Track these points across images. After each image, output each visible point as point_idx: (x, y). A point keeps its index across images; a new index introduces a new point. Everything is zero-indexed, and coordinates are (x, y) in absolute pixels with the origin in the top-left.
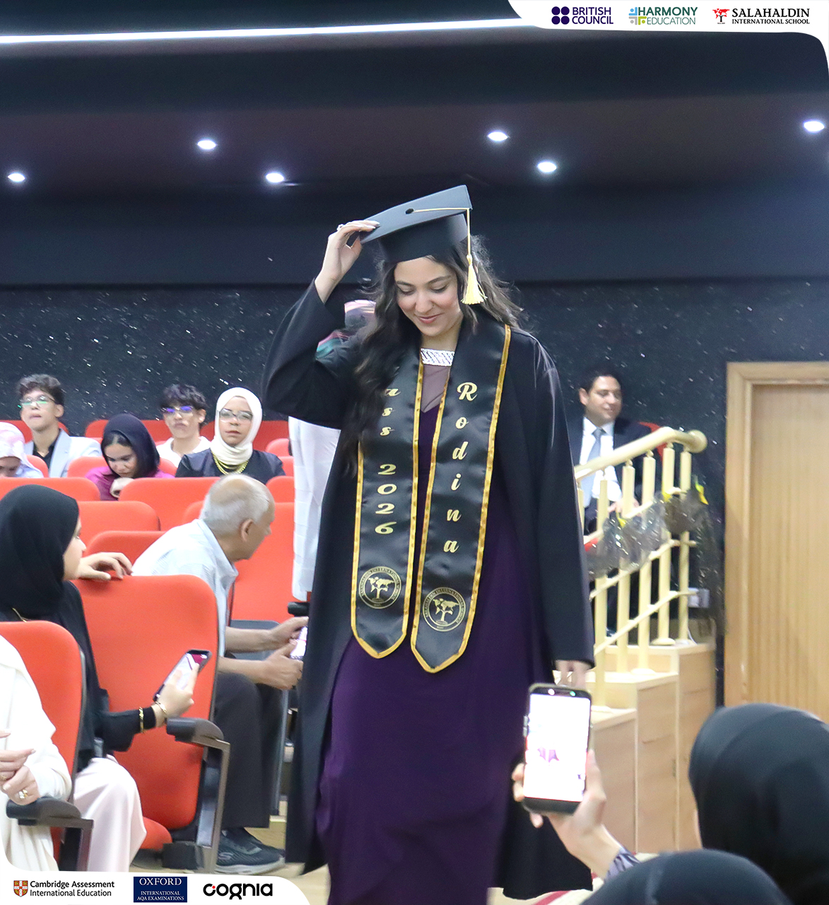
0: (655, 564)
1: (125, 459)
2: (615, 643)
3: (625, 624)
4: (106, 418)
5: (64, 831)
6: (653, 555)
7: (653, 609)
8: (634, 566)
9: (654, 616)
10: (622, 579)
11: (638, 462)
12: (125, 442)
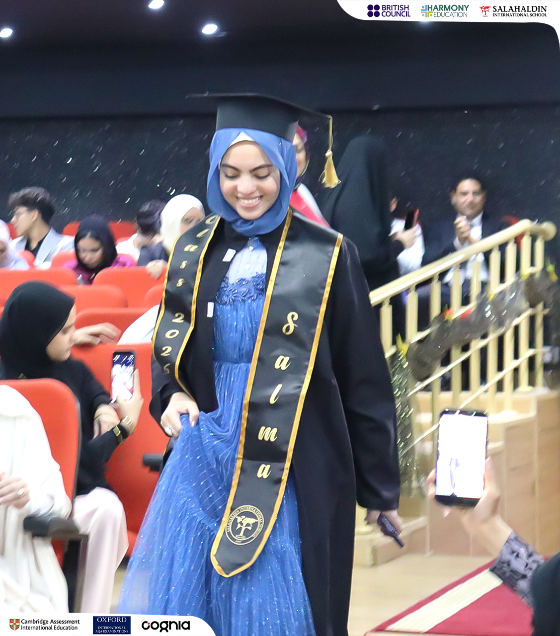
0: (517, 328)
1: (95, 250)
2: (486, 391)
3: (493, 377)
4: (79, 220)
5: (67, 544)
6: (516, 322)
7: (515, 363)
8: (501, 331)
9: (516, 370)
10: (492, 341)
11: (502, 247)
12: (96, 237)
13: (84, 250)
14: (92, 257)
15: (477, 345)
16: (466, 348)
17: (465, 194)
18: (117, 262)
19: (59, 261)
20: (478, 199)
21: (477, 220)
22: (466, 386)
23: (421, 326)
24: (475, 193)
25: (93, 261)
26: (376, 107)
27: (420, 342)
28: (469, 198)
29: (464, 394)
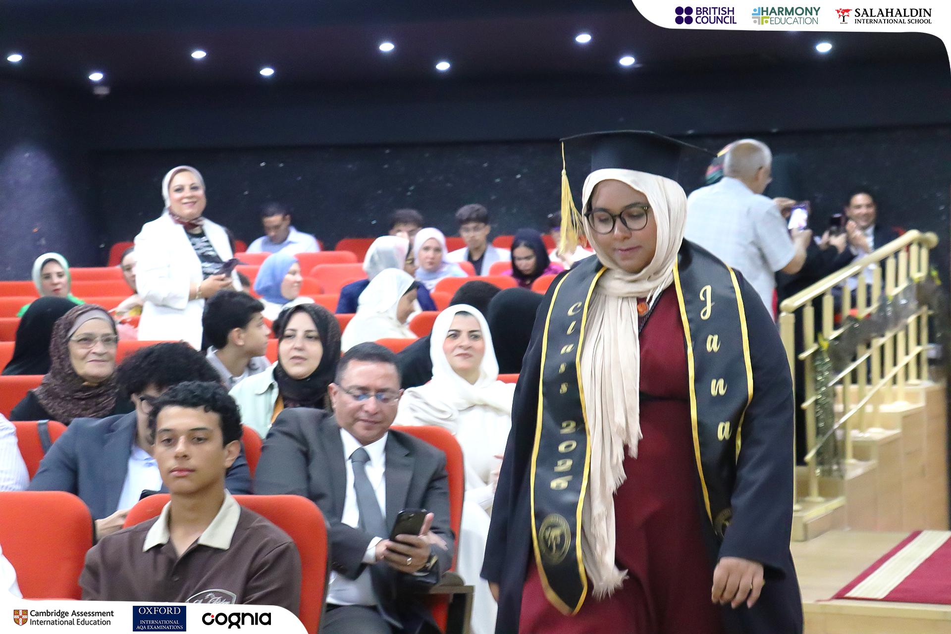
1: (527, 258)
2: (884, 385)
3: (890, 372)
6: (906, 323)
7: (906, 359)
8: (895, 332)
9: (907, 366)
10: (888, 339)
11: (896, 255)
12: (530, 246)
13: (520, 259)
14: (527, 264)
15: (877, 342)
16: (869, 346)
17: (859, 207)
18: (550, 270)
19: (497, 269)
20: (871, 210)
21: (870, 231)
22: (869, 381)
23: (836, 326)
24: (868, 206)
25: (528, 268)
26: (774, 130)
27: (836, 339)
28: (863, 210)
29: (868, 387)
